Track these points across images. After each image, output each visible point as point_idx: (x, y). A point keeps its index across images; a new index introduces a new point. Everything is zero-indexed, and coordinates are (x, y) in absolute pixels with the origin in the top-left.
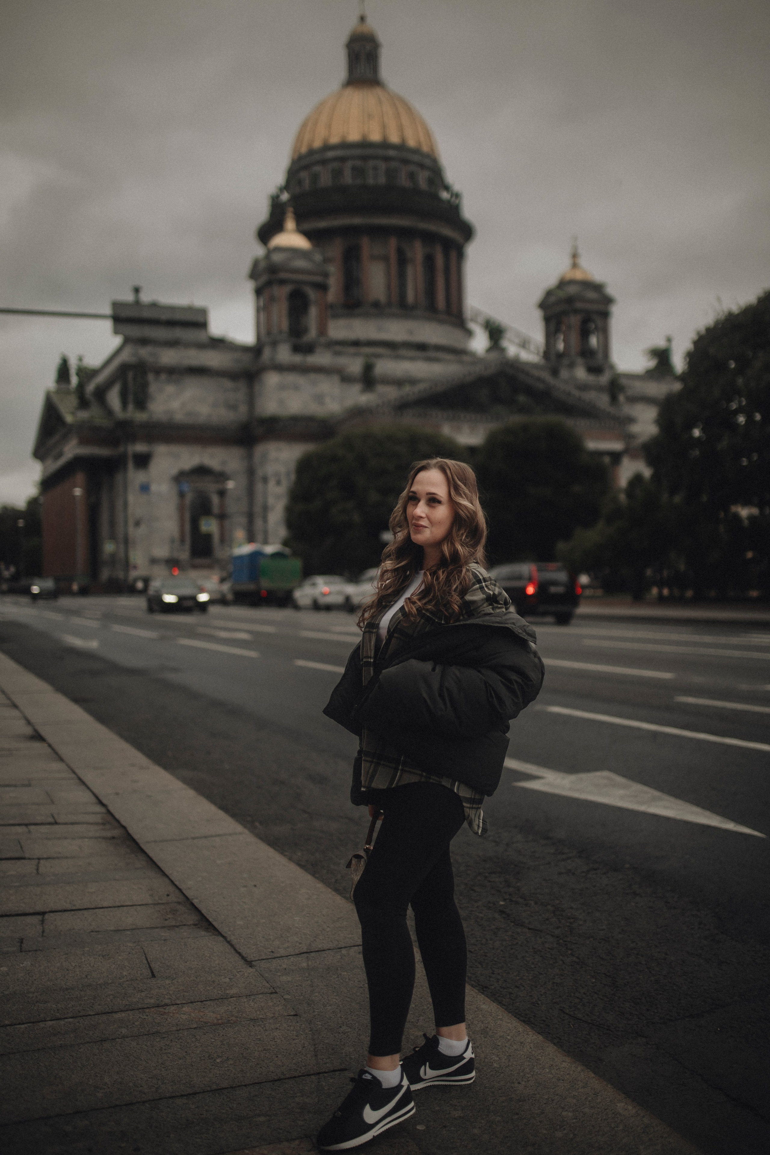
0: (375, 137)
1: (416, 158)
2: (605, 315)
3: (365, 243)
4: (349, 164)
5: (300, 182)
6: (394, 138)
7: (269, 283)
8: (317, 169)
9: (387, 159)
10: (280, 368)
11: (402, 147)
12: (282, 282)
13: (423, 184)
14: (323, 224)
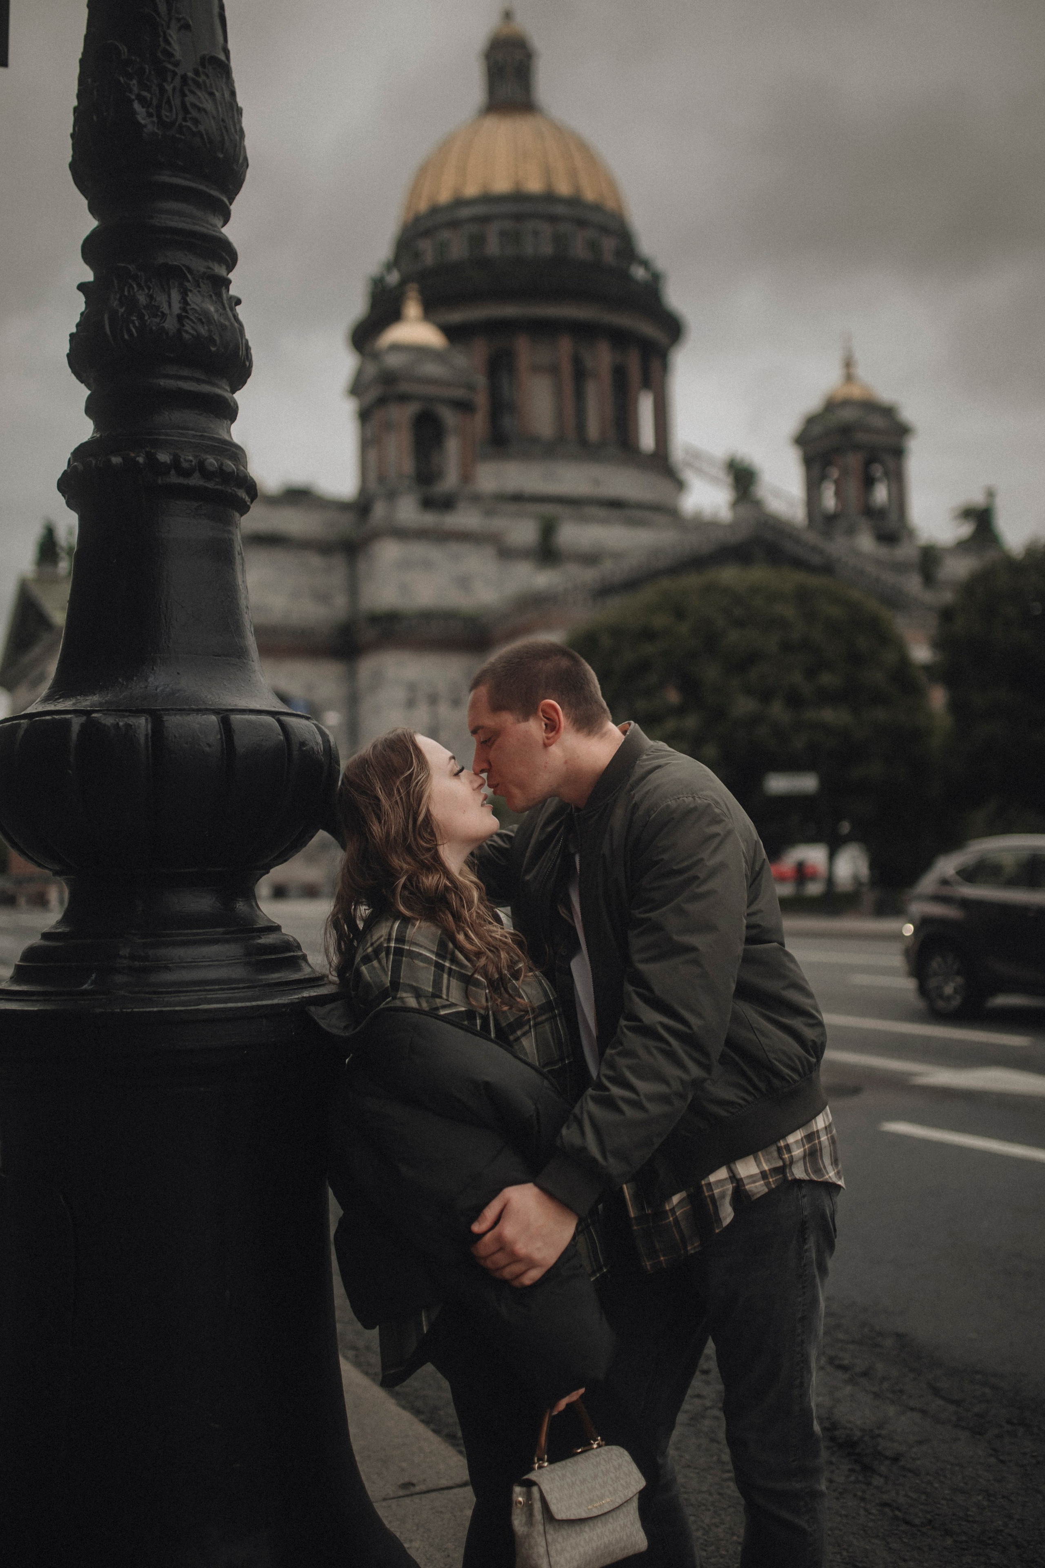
0: (534, 185)
1: (595, 217)
2: (898, 453)
3: (522, 345)
4: (494, 226)
5: (417, 255)
6: (563, 188)
7: (382, 401)
8: (446, 234)
9: (553, 219)
10: (401, 534)
11: (575, 202)
12: (403, 398)
13: (608, 258)
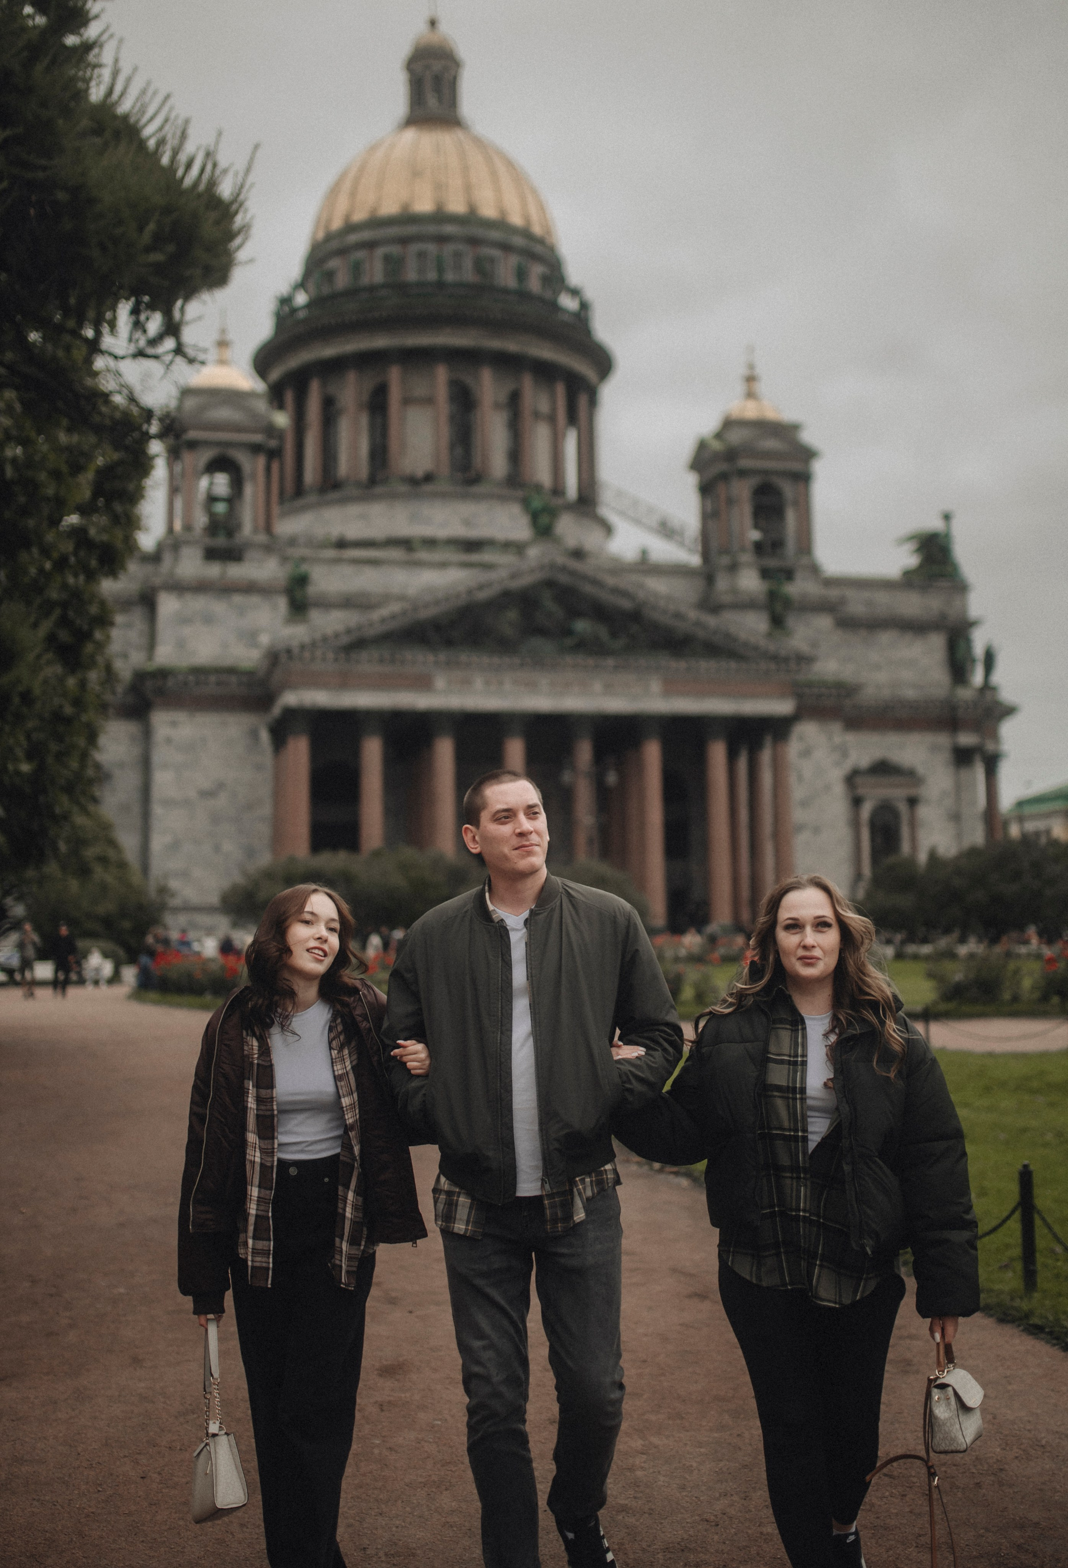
0: (424, 205)
1: (495, 235)
2: (803, 478)
3: (394, 375)
4: (380, 252)
6: (457, 206)
8: (333, 262)
9: (442, 239)
10: (179, 588)
11: (471, 218)
14: (329, 351)
